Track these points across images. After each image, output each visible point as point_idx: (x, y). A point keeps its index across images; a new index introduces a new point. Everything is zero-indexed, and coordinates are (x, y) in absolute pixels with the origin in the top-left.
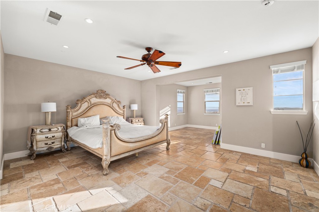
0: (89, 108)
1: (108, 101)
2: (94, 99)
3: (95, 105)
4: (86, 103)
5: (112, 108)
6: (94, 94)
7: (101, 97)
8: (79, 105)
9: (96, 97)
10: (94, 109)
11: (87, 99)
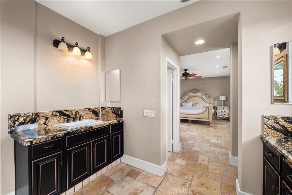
0: (188, 99)
1: (199, 94)
2: (191, 93)
3: (192, 97)
4: (187, 96)
5: (202, 98)
6: (190, 91)
7: (194, 92)
8: (184, 97)
9: (192, 93)
10: (191, 99)
11: (187, 94)
